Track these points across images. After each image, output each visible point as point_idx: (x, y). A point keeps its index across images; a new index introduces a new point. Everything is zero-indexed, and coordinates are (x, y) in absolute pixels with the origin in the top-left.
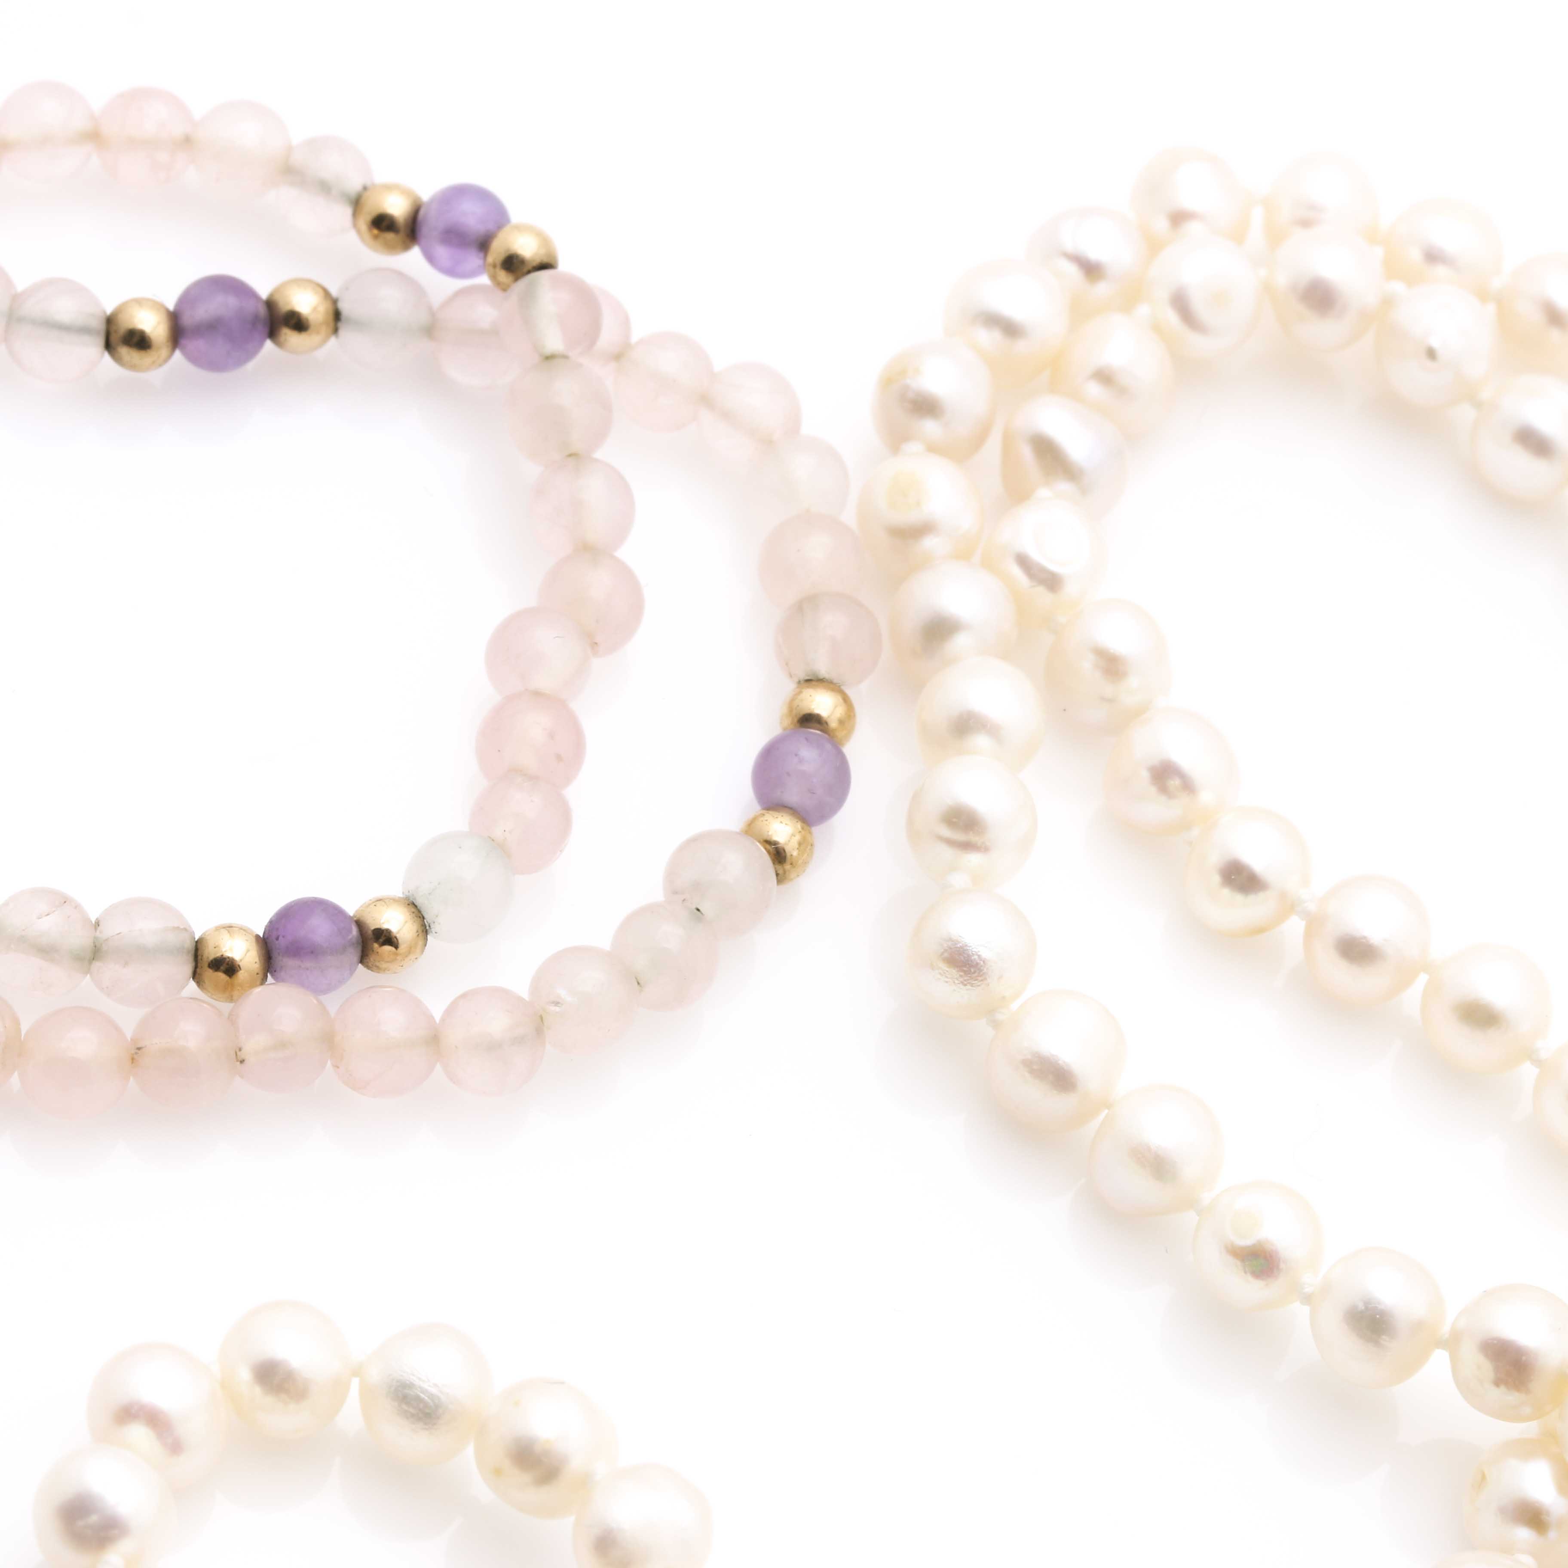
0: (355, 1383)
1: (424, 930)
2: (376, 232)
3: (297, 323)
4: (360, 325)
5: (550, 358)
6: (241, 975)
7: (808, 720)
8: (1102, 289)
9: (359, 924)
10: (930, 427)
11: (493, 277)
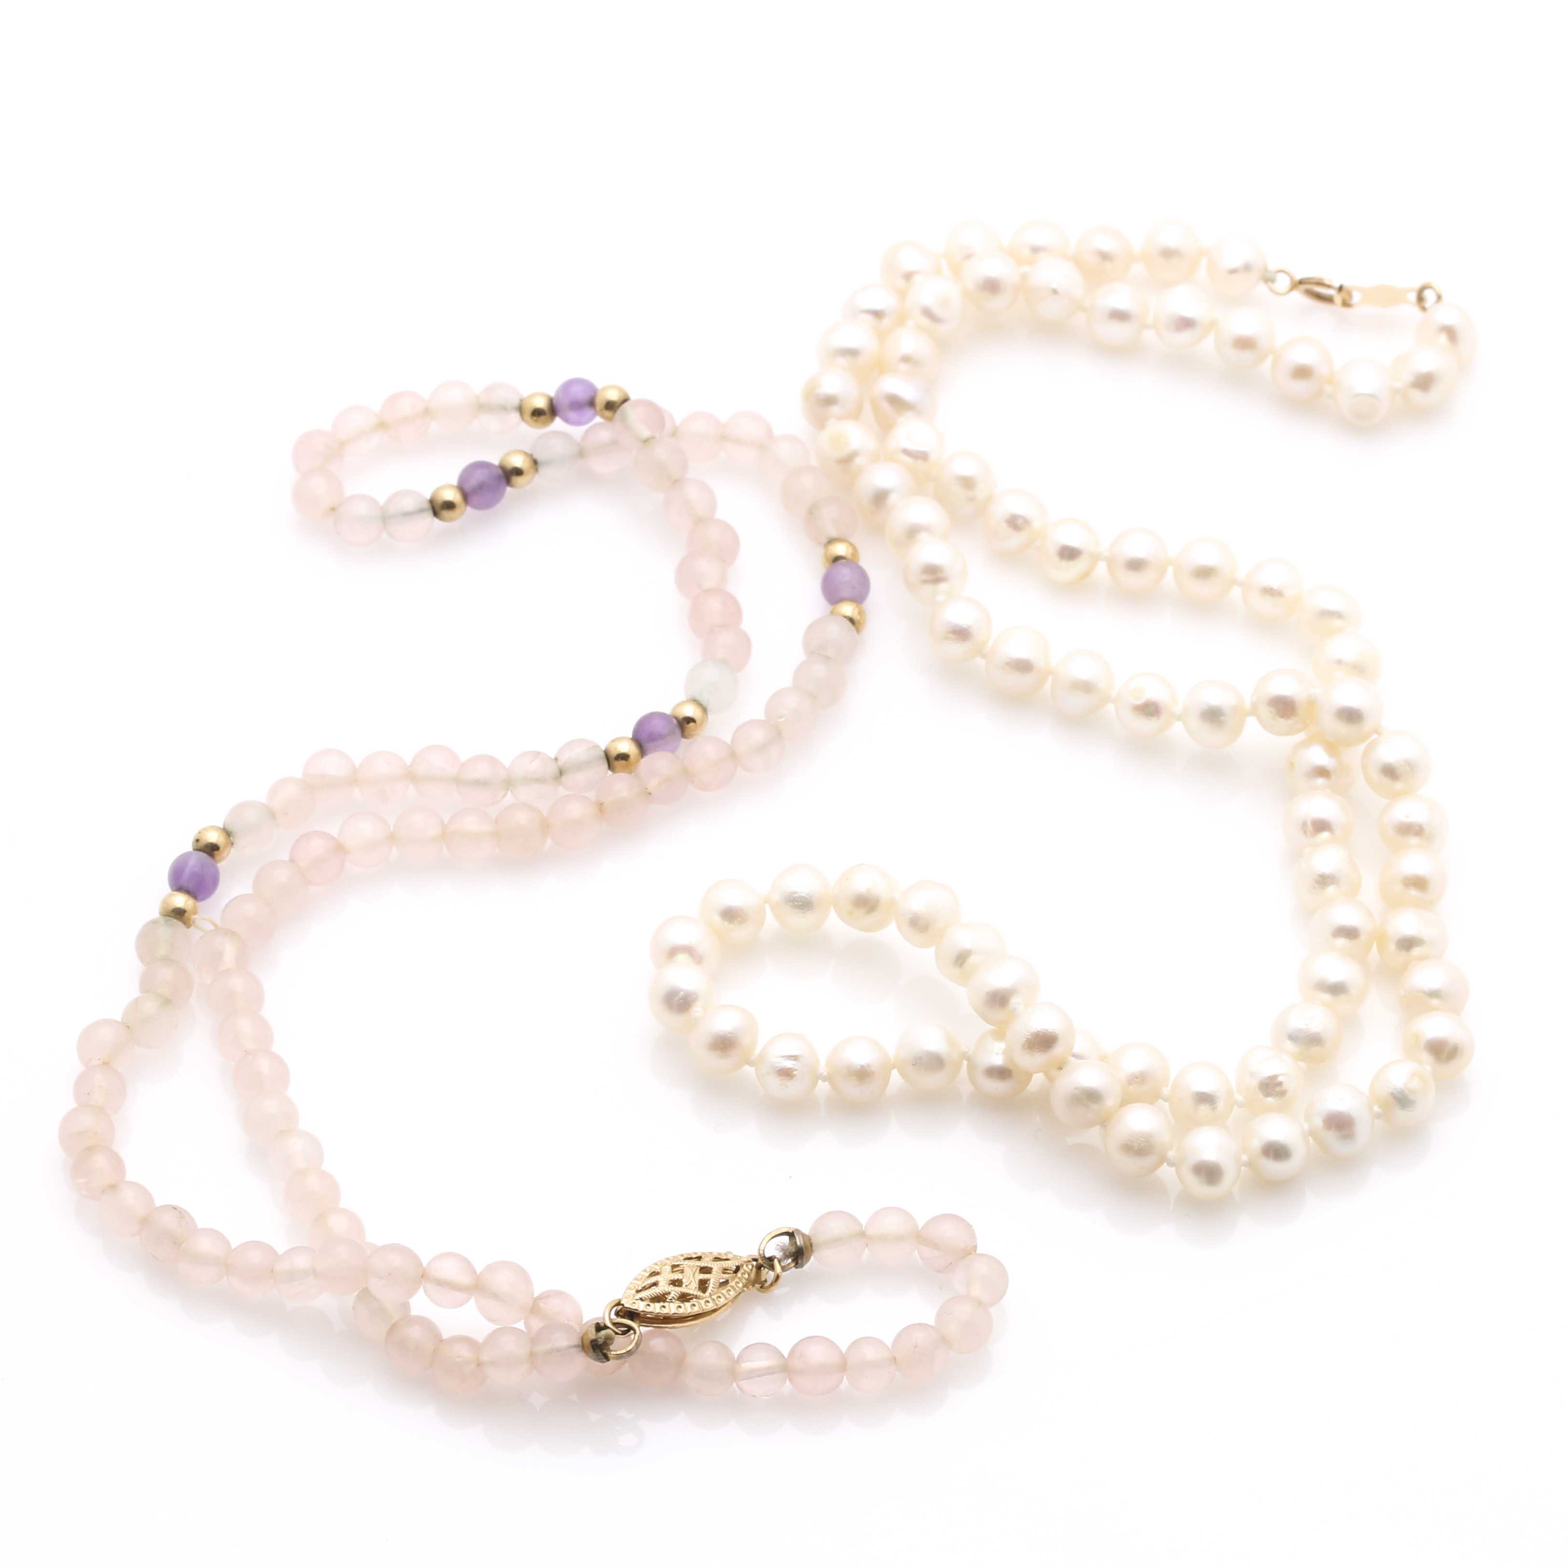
0: (767, 906)
1: (705, 710)
2: (535, 418)
3: (518, 472)
4: (548, 463)
5: (646, 441)
6: (632, 757)
7: (837, 559)
8: (886, 322)
9: (676, 718)
10: (835, 410)
11: (603, 416)
